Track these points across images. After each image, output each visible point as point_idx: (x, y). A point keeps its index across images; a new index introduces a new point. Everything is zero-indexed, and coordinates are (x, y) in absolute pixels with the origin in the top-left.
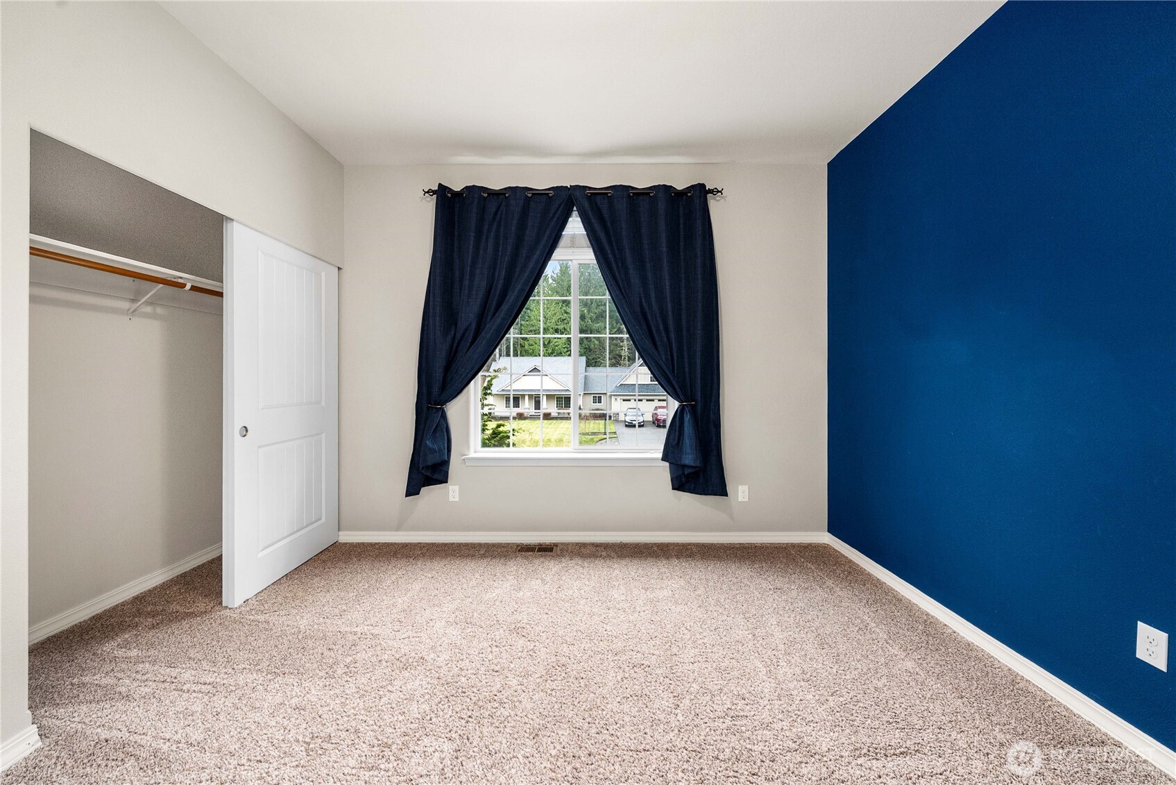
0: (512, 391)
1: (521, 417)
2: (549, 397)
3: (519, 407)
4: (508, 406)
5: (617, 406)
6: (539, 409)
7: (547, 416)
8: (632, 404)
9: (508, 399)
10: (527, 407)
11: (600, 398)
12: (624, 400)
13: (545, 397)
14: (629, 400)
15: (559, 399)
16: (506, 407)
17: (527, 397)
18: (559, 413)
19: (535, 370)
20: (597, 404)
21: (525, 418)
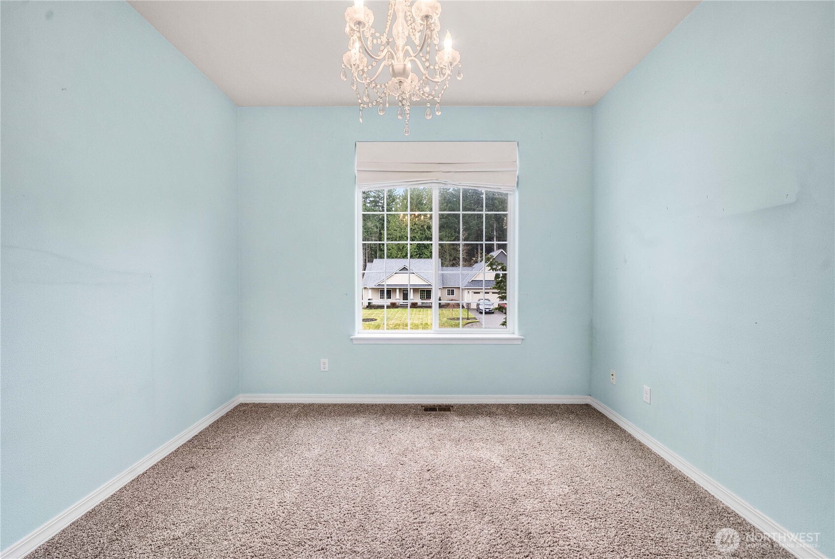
0: (385, 285)
1: (394, 306)
2: (415, 290)
3: (390, 298)
4: (382, 297)
5: (469, 298)
6: (407, 300)
7: (414, 305)
8: (481, 296)
9: (382, 291)
10: (397, 298)
11: (453, 291)
12: (475, 293)
13: (412, 291)
14: (479, 293)
15: (422, 291)
16: (381, 298)
17: (398, 291)
18: (422, 303)
19: (405, 269)
20: (451, 296)
21: (397, 307)
